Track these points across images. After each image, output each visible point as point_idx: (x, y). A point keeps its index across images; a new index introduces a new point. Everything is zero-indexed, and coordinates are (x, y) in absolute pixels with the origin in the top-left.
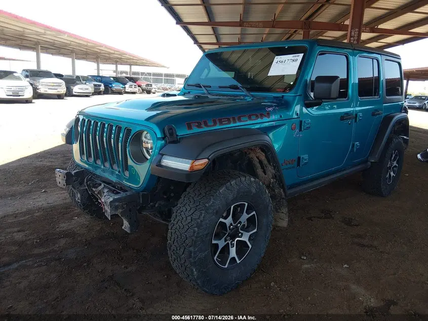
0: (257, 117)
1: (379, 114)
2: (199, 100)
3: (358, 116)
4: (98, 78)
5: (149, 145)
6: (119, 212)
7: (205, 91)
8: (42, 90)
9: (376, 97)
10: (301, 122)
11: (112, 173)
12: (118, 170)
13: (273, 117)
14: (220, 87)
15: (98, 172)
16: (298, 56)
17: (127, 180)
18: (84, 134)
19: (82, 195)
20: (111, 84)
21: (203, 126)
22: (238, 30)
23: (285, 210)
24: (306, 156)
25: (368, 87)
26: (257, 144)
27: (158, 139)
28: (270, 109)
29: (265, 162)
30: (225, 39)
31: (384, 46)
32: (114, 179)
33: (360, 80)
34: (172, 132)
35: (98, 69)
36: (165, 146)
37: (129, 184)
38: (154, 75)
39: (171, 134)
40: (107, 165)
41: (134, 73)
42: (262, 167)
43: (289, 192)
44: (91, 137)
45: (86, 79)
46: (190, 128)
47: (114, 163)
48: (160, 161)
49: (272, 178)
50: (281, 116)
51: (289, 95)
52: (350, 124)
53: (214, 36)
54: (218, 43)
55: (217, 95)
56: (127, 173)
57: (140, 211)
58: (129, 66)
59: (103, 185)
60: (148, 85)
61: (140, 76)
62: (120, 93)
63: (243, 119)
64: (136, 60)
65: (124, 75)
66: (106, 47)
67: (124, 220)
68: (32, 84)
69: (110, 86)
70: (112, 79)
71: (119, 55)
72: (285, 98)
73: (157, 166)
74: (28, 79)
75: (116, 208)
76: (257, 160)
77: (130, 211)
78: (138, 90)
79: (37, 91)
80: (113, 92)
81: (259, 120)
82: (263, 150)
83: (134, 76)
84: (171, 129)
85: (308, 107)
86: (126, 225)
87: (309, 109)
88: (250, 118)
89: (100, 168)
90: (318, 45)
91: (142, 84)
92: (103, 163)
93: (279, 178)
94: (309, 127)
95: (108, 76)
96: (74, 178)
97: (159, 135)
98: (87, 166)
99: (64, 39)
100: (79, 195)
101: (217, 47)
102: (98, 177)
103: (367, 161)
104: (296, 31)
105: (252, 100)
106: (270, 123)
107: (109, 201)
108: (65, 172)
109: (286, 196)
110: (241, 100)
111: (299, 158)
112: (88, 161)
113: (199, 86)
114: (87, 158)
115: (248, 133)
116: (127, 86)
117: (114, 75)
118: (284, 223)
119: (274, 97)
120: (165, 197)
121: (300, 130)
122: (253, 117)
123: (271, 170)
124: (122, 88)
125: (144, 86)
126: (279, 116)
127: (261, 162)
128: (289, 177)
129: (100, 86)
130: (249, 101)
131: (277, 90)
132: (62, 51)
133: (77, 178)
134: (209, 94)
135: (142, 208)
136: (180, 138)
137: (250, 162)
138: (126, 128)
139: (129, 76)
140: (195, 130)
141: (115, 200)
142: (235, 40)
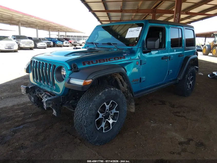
0: (118, 59)
1: (182, 56)
2: (90, 51)
3: (171, 57)
4: (50, 39)
5: (64, 73)
6: (51, 106)
7: (95, 46)
8: (22, 45)
9: (181, 47)
10: (141, 60)
11: (48, 87)
12: (51, 85)
13: (127, 59)
14: (103, 44)
15: (41, 87)
16: (140, 28)
17: (55, 90)
18: (34, 68)
19: (34, 98)
20: (56, 42)
21: (91, 63)
22: (120, 14)
23: (133, 104)
24: (144, 77)
25: (176, 43)
26: (118, 72)
27: (69, 70)
28: (125, 55)
29: (123, 80)
30: (113, 19)
31: (193, 21)
32: (49, 90)
33: (172, 39)
34: (75, 67)
35: (50, 34)
36: (72, 73)
37: (56, 92)
38: (78, 37)
39: (75, 68)
40: (46, 83)
41: (68, 36)
42: (122, 83)
43: (135, 95)
44: (37, 69)
45: (44, 39)
46: (84, 64)
47: (49, 82)
48: (69, 81)
49: (127, 88)
50: (131, 58)
51: (135, 48)
52: (167, 61)
53: (108, 17)
54: (110, 20)
55: (101, 48)
56: (54, 87)
57: (61, 105)
58: (65, 33)
59: (44, 93)
60: (75, 42)
61: (70, 38)
62: (61, 46)
63: (111, 60)
64: (69, 29)
65: (62, 37)
66: (54, 23)
67: (54, 110)
68: (17, 43)
69: (56, 43)
70: (57, 39)
71: (60, 27)
72: (133, 49)
73: (67, 83)
74: (15, 40)
75: (49, 104)
76: (119, 80)
77: (56, 105)
78: (70, 45)
79: (20, 46)
80: (57, 46)
81: (120, 60)
82: (121, 75)
83: (67, 38)
84: (74, 65)
85: (144, 54)
86: (55, 112)
87: (145, 54)
88: (115, 59)
89: (42, 85)
90: (149, 23)
91: (72, 42)
92: (44, 82)
93: (130, 88)
94: (146, 63)
95: (54, 38)
96: (30, 90)
97: (69, 68)
98: (36, 84)
99: (33, 19)
100: (33, 98)
101: (109, 22)
102: (42, 89)
103: (177, 79)
104: (149, 14)
105: (117, 50)
106: (125, 61)
107: (45, 101)
108: (26, 87)
109: (133, 97)
110: (112, 50)
111: (141, 78)
112: (37, 81)
113: (92, 43)
114: (36, 80)
115: (114, 66)
116: (64, 43)
117: (57, 37)
118: (133, 110)
119: (128, 49)
120: (74, 98)
121: (141, 64)
122: (116, 59)
123: (125, 84)
124: (62, 44)
125: (73, 42)
126: (130, 58)
127: (121, 81)
128: (135, 88)
129: (50, 43)
130: (115, 51)
131: (130, 45)
132: (31, 25)
133: (31, 90)
134: (97, 47)
135: (62, 104)
136: (79, 70)
137: (116, 81)
138: (53, 65)
139: (65, 37)
140: (87, 65)
141: (48, 100)
142: (119, 19)
